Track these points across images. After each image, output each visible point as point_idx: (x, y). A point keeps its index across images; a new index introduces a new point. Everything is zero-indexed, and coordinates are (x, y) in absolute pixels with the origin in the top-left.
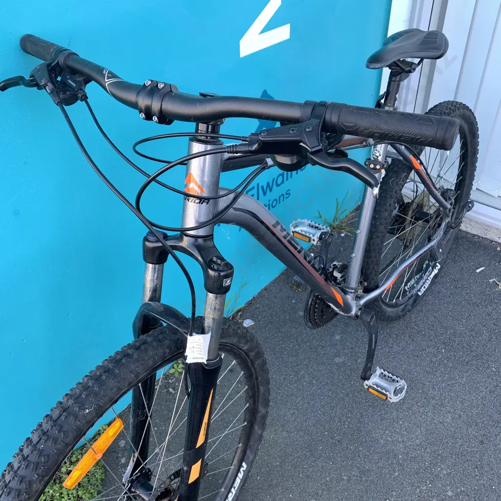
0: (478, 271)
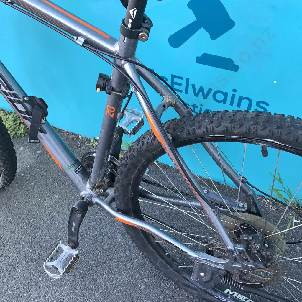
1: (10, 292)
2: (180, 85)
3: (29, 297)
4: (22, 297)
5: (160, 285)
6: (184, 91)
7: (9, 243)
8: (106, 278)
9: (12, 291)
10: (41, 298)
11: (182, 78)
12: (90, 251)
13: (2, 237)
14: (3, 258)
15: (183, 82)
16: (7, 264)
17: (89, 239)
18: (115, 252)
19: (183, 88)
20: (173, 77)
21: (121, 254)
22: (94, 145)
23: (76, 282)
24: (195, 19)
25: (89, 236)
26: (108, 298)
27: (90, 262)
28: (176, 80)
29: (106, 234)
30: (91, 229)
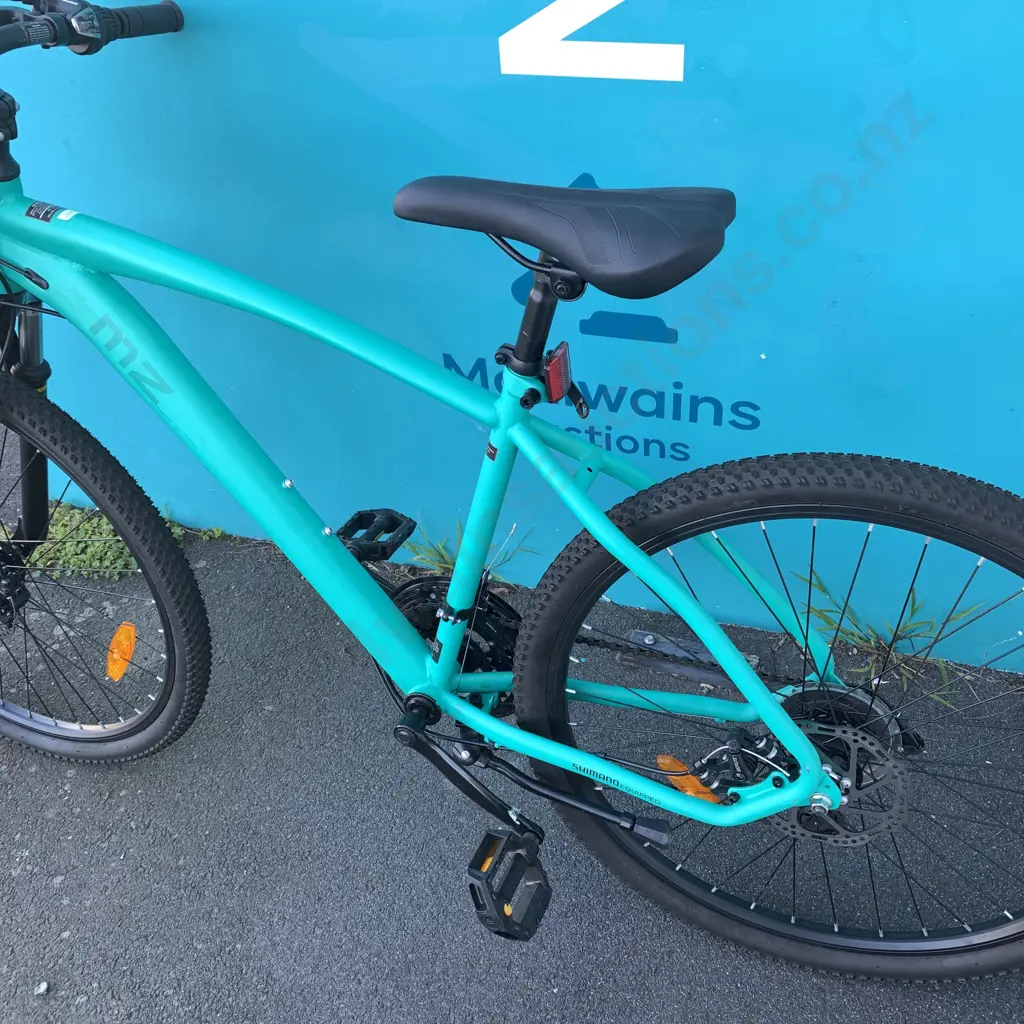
1: (199, 947)
3: (249, 950)
4: (232, 953)
5: (569, 874)
7: (171, 836)
8: (434, 880)
9: (205, 942)
10: (279, 948)
12: (381, 825)
13: (149, 824)
14: (163, 873)
16: (178, 886)
17: (374, 796)
18: (444, 818)
21: (461, 820)
23: (360, 899)
25: (372, 789)
26: (446, 923)
27: (386, 848)
29: (415, 779)
30: (374, 772)
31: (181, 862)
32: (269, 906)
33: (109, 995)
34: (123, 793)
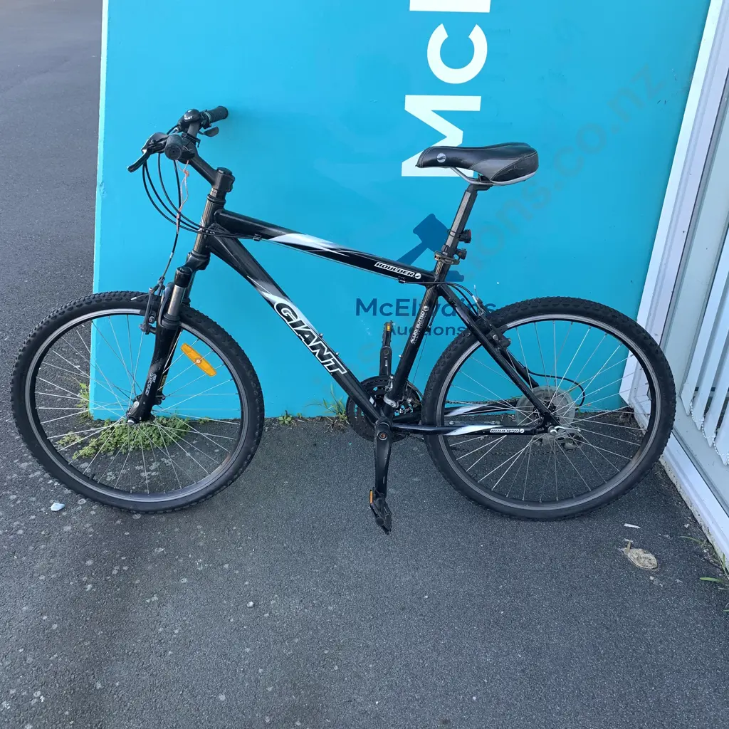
0: (626, 525)
2: (407, 308)
6: (411, 313)
11: (408, 300)
15: (410, 304)
19: (410, 311)
20: (398, 301)
22: (286, 422)
24: (420, 242)
28: (402, 304)
31: (285, 545)
32: (339, 550)
33: (286, 597)
34: (234, 528)
